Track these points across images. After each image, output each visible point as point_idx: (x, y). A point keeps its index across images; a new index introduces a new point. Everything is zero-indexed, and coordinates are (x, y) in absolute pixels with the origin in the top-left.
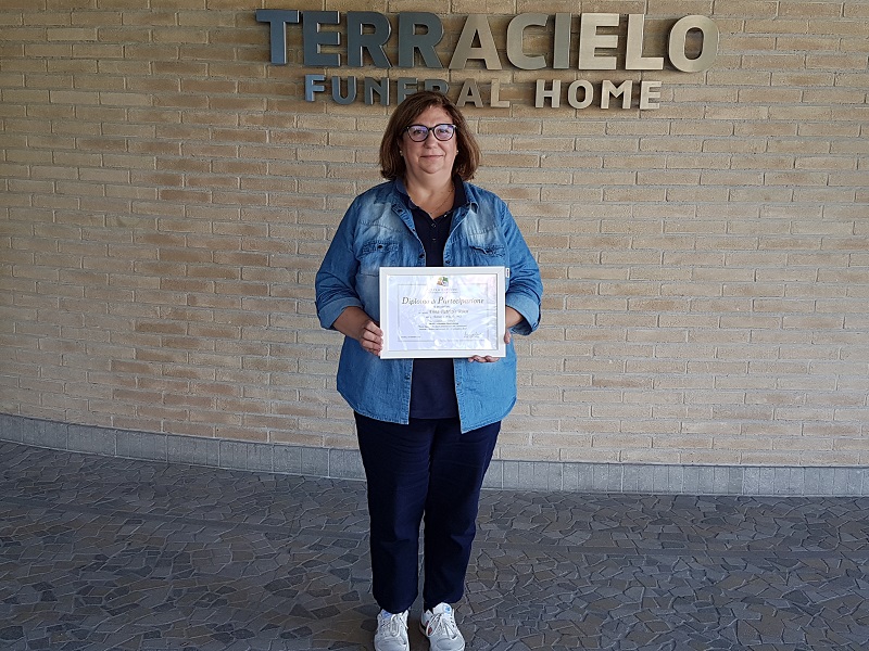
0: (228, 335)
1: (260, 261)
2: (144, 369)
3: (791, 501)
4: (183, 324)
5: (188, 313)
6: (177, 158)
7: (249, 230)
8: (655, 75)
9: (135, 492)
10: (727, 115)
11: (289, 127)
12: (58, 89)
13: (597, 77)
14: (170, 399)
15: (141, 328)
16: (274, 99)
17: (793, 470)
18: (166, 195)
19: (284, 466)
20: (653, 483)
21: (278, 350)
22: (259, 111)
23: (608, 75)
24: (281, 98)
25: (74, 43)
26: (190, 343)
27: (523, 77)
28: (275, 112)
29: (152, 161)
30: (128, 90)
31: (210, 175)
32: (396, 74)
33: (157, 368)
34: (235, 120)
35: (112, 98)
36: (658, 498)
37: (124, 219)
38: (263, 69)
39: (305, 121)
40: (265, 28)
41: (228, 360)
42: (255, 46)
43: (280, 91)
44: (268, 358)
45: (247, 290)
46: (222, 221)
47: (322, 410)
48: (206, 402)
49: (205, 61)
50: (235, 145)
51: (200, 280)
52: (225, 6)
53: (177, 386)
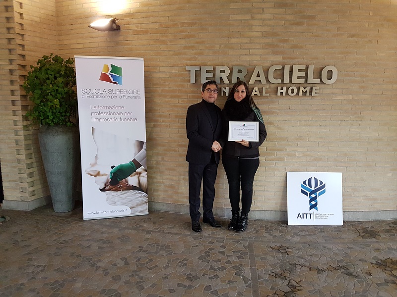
1: (185, 146)
4: (160, 167)
5: (161, 163)
7: (181, 136)
8: (316, 85)
9: (146, 222)
13: (298, 85)
14: (155, 190)
16: (190, 95)
23: (301, 85)
27: (273, 86)
28: (190, 99)
31: (169, 119)
34: (177, 101)
38: (187, 85)
41: (174, 178)
42: (185, 78)
43: (193, 92)
45: (180, 155)
46: (173, 133)
49: (168, 83)
50: (177, 109)
51: (165, 152)
52: (175, 65)
53: (157, 186)
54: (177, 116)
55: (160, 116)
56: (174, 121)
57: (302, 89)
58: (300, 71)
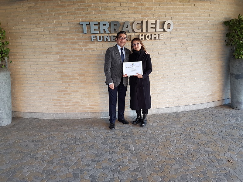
2: (59, 100)
4: (68, 90)
5: (69, 87)
6: (63, 55)
9: (63, 126)
10: (175, 40)
11: (88, 47)
12: (35, 42)
13: (151, 33)
14: (66, 106)
15: (58, 92)
18: (61, 63)
19: (92, 116)
21: (89, 93)
22: (81, 44)
24: (86, 41)
25: (37, 31)
26: (69, 94)
27: (136, 34)
29: (58, 56)
30: (51, 41)
31: (71, 58)
32: (111, 35)
33: (62, 100)
34: (76, 46)
35: (47, 43)
37: (52, 69)
39: (91, 46)
40: (81, 26)
42: (80, 30)
44: (87, 95)
47: (99, 105)
50: (76, 51)
51: (71, 80)
52: (72, 21)
53: (67, 103)
54: (76, 56)
55: (65, 56)
56: (74, 59)
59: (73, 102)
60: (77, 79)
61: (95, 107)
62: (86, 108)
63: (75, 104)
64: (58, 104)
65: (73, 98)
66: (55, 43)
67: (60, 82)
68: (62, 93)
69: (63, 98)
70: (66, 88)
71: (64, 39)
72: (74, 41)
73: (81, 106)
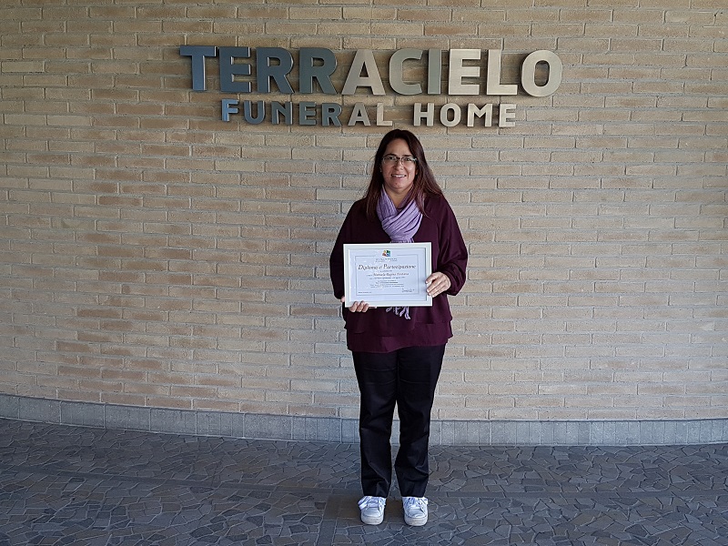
0: (157, 318)
1: (185, 255)
2: (85, 349)
3: (629, 449)
4: (119, 310)
5: (123, 300)
6: (113, 169)
7: (175, 230)
8: (510, 99)
9: (77, 455)
10: (570, 131)
11: (209, 143)
12: (11, 113)
13: (464, 101)
14: (108, 374)
15: (82, 313)
16: (196, 120)
17: (630, 423)
18: (103, 201)
19: (205, 428)
20: (517, 436)
21: (200, 330)
22: (183, 130)
23: (472, 99)
24: (201, 119)
25: (25, 74)
26: (125, 326)
27: (403, 101)
28: (197, 130)
29: (91, 172)
30: (71, 113)
31: (141, 184)
32: (298, 99)
33: (96, 348)
34: (162, 137)
35: (57, 120)
36: (521, 449)
37: (67, 222)
38: (186, 95)
39: (222, 138)
40: (187, 61)
41: (157, 340)
42: (179, 76)
43: (201, 113)
44: (192, 338)
45: (174, 280)
46: (152, 221)
47: (238, 381)
48: (139, 375)
49: (137, 89)
50: (162, 158)
51: (133, 272)
52: (152, 42)
53: (113, 362)
54: (162, 177)
55: (118, 175)
56: (154, 188)
57: (473, 110)
58: (467, 62)
59: (136, 362)
60: (159, 268)
61: (223, 392)
62: (185, 390)
63: (142, 370)
64: (78, 366)
65: (138, 343)
66: (84, 121)
67: (94, 274)
68: (98, 321)
69: (97, 339)
70: (114, 301)
71: (121, 108)
72: (156, 116)
73: (167, 379)
